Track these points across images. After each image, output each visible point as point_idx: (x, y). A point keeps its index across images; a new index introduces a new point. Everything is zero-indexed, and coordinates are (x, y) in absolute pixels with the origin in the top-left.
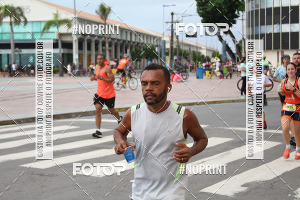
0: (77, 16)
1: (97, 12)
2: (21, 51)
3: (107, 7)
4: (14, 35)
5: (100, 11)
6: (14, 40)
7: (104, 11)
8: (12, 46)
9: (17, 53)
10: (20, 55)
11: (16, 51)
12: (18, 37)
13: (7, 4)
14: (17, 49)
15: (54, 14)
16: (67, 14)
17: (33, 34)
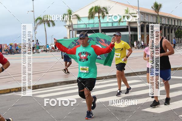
0: (139, 11)
1: (152, 8)
2: (105, 34)
3: (159, 4)
4: (101, 24)
5: (154, 6)
6: (101, 27)
7: (157, 7)
8: (100, 31)
12: (103, 25)
13: (96, 6)
14: (103, 33)
15: (126, 10)
16: (133, 10)
17: (112, 23)
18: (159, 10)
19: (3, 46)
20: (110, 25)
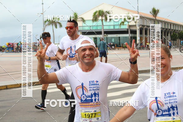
1: (151, 13)
2: (107, 36)
3: (157, 10)
4: (104, 26)
5: (152, 11)
6: (104, 30)
7: (155, 12)
8: (103, 33)
9: (105, 37)
10: (107, 38)
11: (105, 36)
12: (106, 28)
13: (100, 10)
14: (105, 34)
17: (114, 26)
18: (157, 15)
19: (15, 45)
20: (112, 28)
